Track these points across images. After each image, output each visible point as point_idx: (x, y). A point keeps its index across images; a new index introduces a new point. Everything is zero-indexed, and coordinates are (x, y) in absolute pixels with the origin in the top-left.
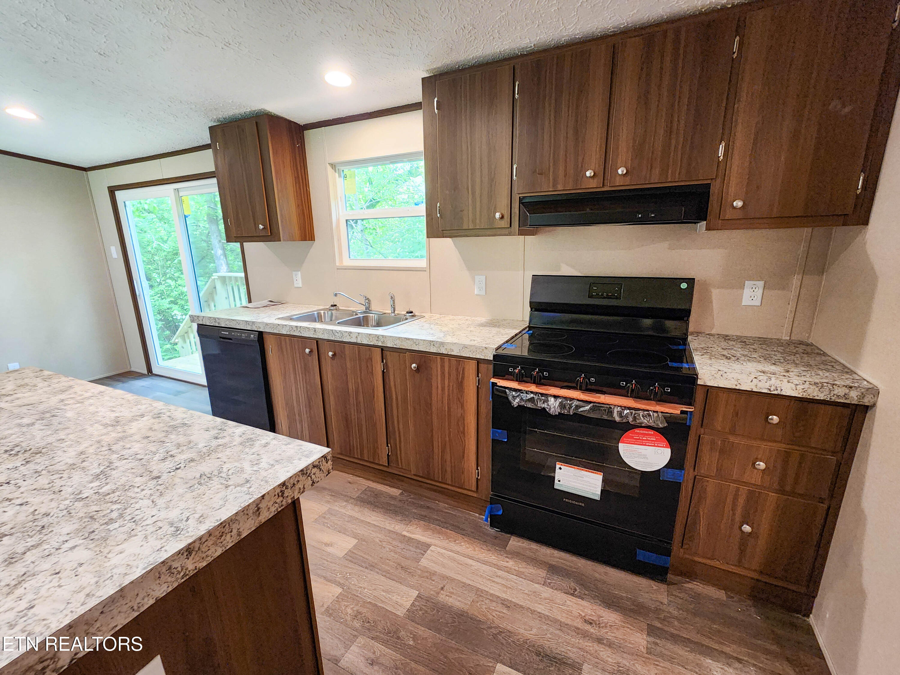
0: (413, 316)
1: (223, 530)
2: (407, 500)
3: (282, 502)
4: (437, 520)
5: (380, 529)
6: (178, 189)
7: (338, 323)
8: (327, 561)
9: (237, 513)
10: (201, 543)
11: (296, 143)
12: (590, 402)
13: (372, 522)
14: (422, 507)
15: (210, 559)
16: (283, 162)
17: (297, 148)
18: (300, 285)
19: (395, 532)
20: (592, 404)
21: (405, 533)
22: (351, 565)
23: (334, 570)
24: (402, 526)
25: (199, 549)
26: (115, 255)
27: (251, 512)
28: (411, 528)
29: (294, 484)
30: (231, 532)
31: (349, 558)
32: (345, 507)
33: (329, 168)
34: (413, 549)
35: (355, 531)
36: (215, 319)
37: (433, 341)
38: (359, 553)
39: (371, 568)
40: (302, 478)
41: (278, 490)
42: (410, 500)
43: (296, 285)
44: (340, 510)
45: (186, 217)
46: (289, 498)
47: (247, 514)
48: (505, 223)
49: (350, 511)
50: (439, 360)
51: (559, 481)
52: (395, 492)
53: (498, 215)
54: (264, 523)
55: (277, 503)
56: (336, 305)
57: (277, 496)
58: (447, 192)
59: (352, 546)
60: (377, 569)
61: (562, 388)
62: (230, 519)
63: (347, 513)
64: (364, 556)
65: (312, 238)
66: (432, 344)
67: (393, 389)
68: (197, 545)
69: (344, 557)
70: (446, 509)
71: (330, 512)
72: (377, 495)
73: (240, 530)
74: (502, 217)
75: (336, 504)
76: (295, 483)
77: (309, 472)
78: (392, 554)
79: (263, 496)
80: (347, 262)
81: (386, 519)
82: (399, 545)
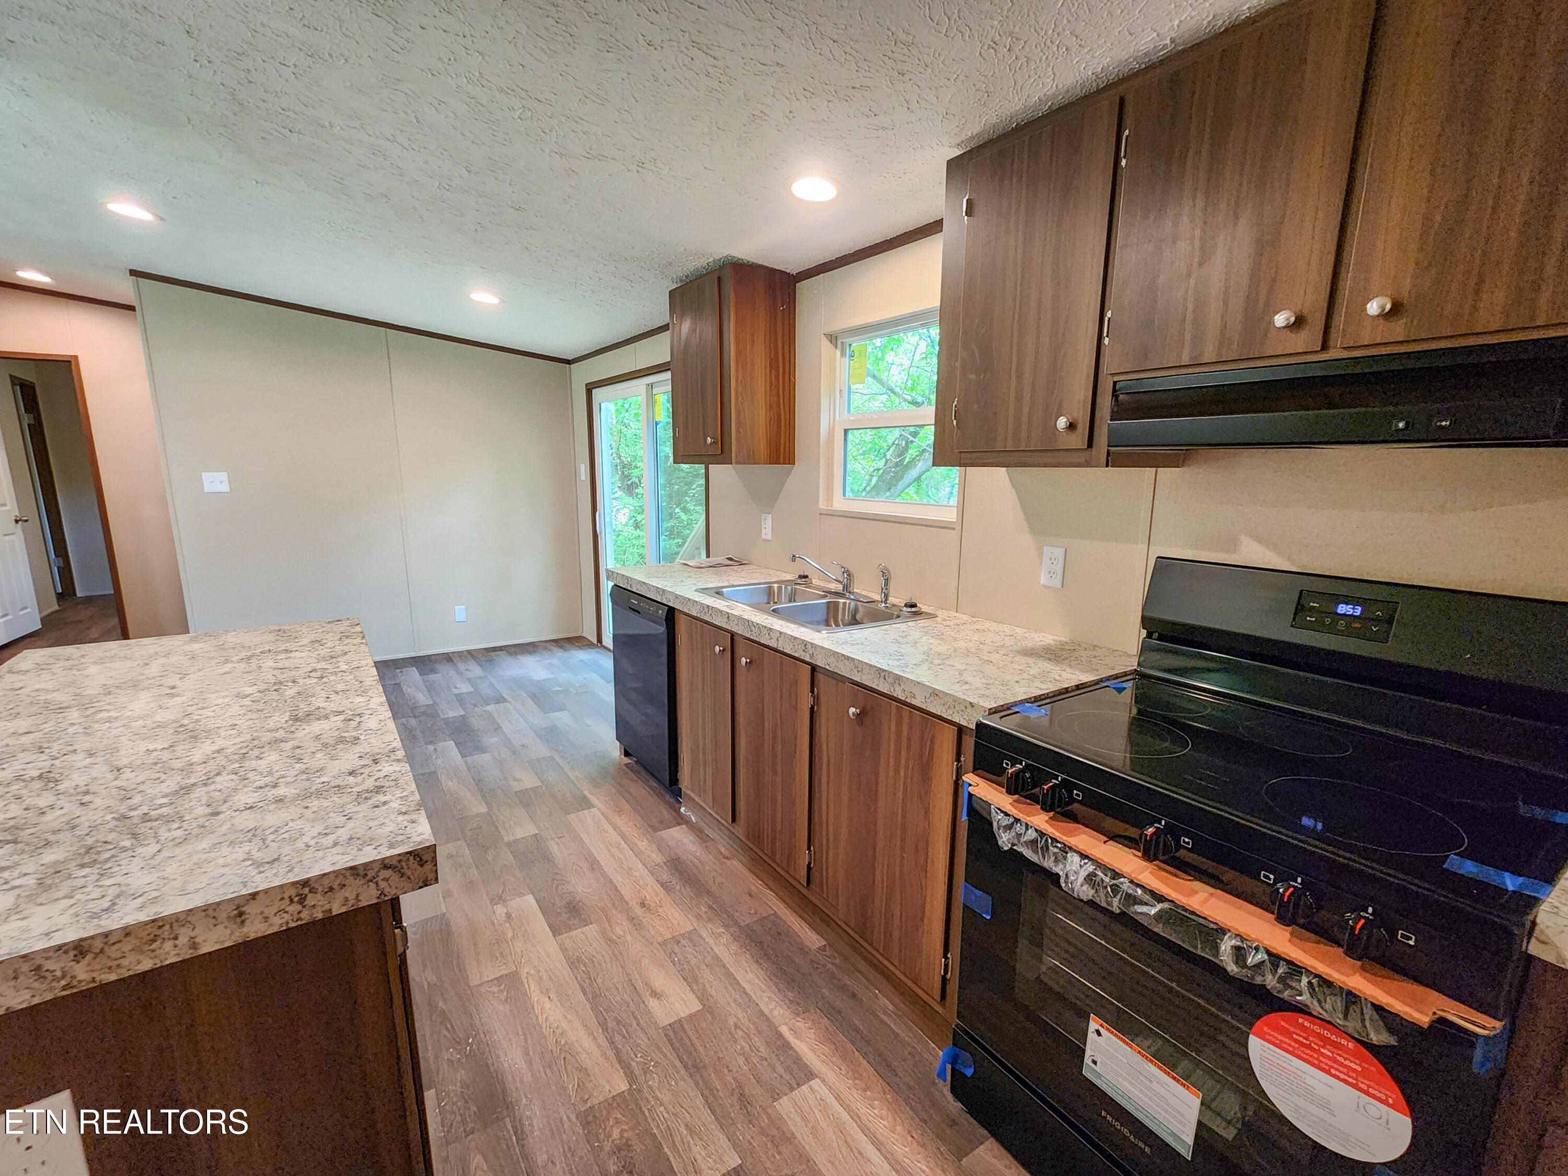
0: (915, 613)
1: (159, 932)
2: (824, 966)
3: (299, 912)
4: (856, 1030)
5: (749, 1001)
6: (652, 384)
7: (773, 610)
8: (638, 1024)
9: (190, 910)
10: (106, 943)
11: (780, 305)
12: (1160, 898)
13: (743, 984)
14: (843, 988)
15: (125, 973)
16: (753, 336)
17: (780, 313)
18: (769, 537)
19: (768, 1019)
20: (1166, 905)
21: (784, 1030)
22: (667, 1049)
23: (638, 1045)
24: (788, 1013)
25: (102, 951)
26: (583, 477)
27: (224, 915)
28: (800, 1024)
29: (331, 889)
30: (176, 938)
31: (671, 1033)
32: (718, 936)
33: (825, 342)
34: (780, 1069)
35: (707, 986)
36: (627, 578)
37: (884, 670)
38: (690, 1033)
39: (693, 1070)
40: (350, 880)
41: (293, 892)
42: (830, 966)
43: (763, 537)
44: (707, 940)
45: (657, 424)
46: (319, 909)
47: (214, 917)
48: (1078, 440)
49: (722, 947)
50: (894, 711)
51: (1095, 1062)
52: (812, 939)
53: (1062, 422)
54: (254, 939)
55: (287, 912)
56: (806, 577)
57: (287, 901)
58: (972, 377)
59: (688, 1013)
60: (701, 1076)
61: (1113, 837)
62: (175, 917)
63: (716, 950)
64: (696, 1041)
65: (790, 460)
66: (882, 675)
67: (824, 748)
68: (98, 944)
69: (664, 1028)
70: (885, 1013)
71: (692, 937)
72: (780, 933)
73: (197, 940)
74: (1072, 426)
75: (710, 925)
76: (336, 887)
77: (371, 874)
78: (741, 1061)
79: (254, 896)
80: (839, 504)
81: (769, 987)
82: (762, 1049)
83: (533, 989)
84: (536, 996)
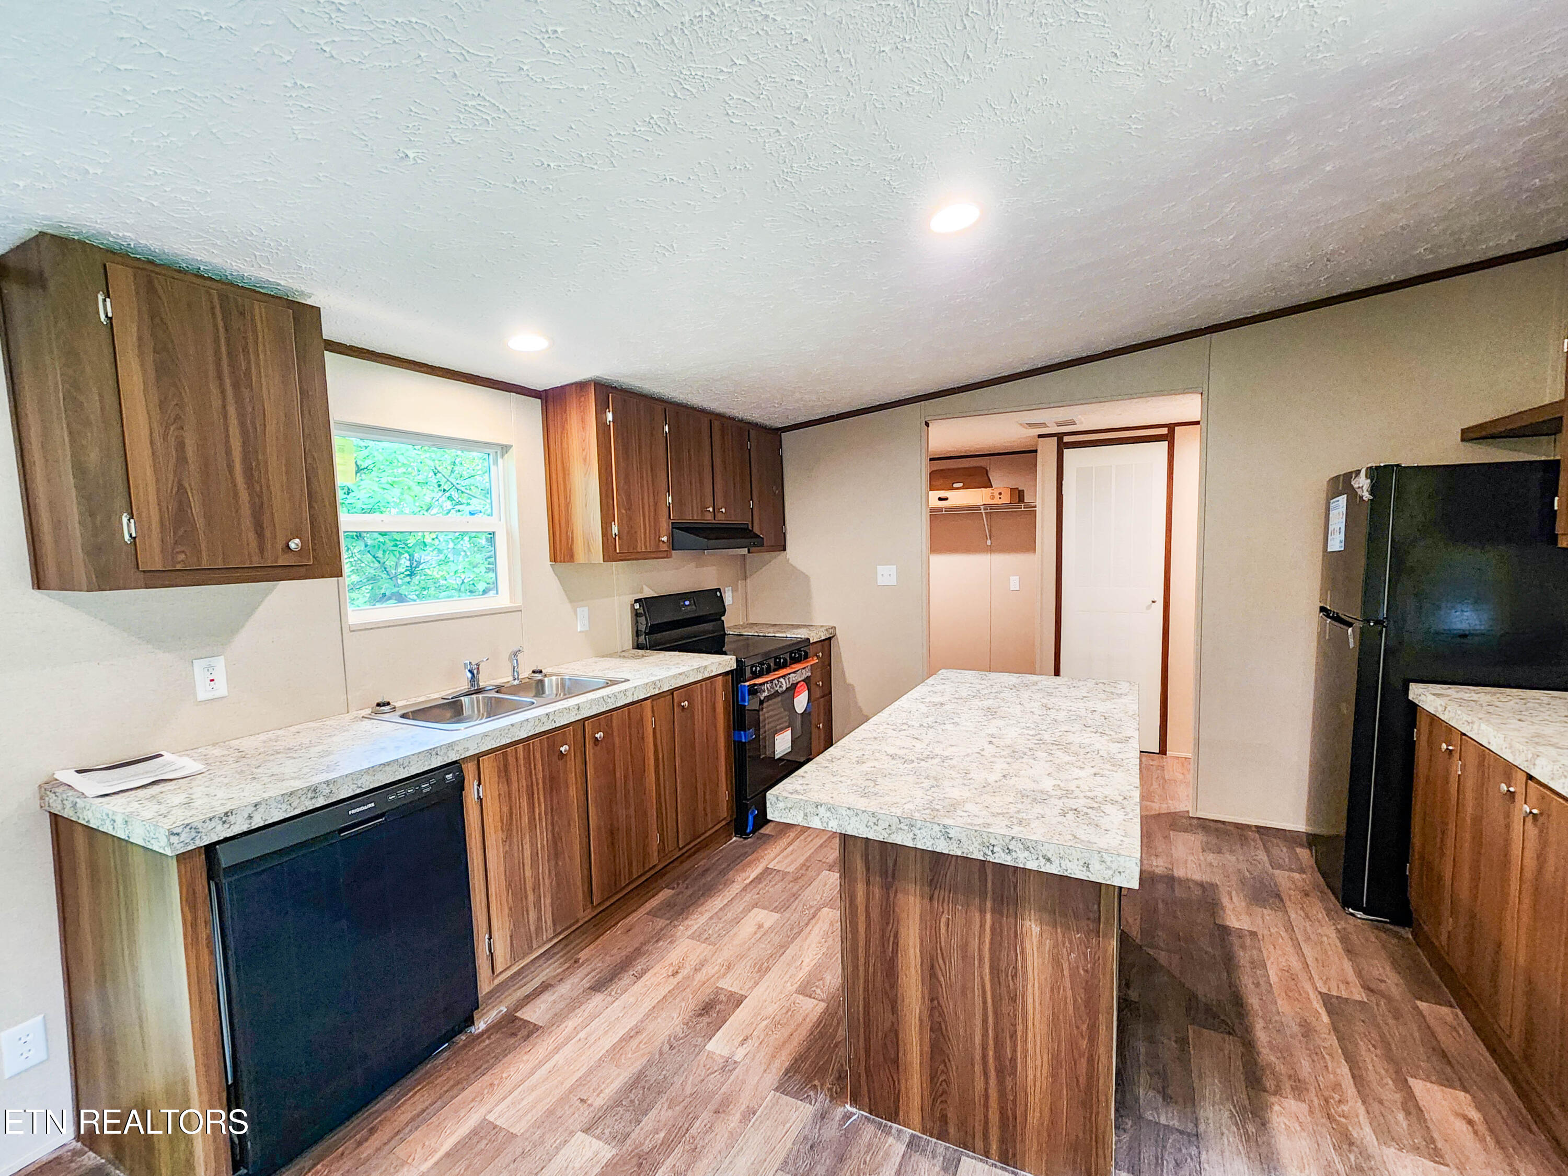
2: (688, 884)
13: (724, 902)
14: (703, 874)
18: (223, 691)
43: (205, 696)
49: (697, 921)
50: (699, 688)
52: (667, 892)
83: (802, 975)
84: (806, 969)
